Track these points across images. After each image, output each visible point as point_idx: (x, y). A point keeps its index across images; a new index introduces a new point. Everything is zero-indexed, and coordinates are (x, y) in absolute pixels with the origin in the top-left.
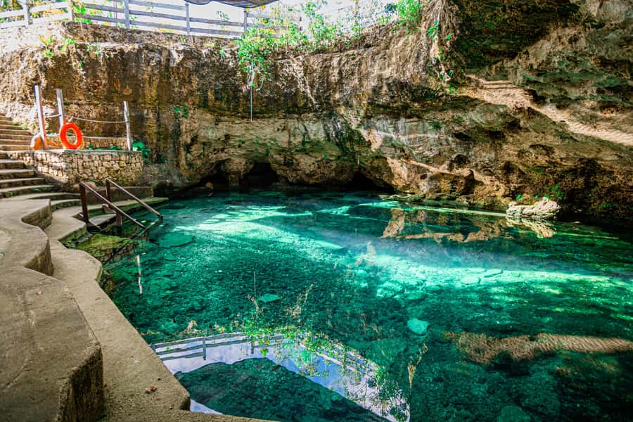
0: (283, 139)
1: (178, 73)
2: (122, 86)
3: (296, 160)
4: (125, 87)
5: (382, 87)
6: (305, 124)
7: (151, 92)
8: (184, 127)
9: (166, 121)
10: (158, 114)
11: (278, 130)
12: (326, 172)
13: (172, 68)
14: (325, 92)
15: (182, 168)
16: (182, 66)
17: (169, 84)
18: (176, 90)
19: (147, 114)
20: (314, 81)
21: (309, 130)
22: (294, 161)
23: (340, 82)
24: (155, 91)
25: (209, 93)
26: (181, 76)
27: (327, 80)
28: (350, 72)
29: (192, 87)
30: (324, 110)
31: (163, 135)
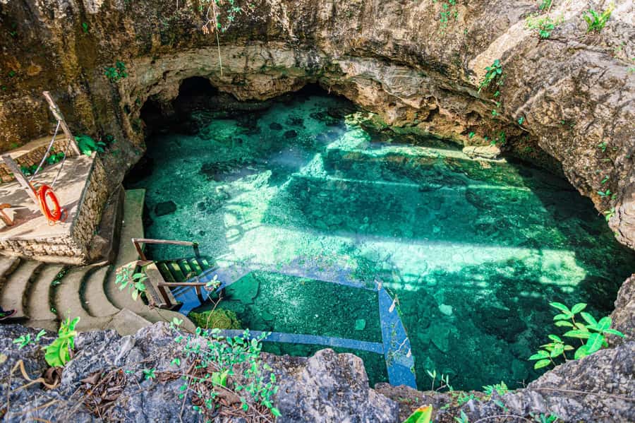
0: (238, 66)
1: (103, 20)
2: (23, 66)
3: (249, 81)
4: (30, 64)
5: (387, 43)
6: (271, 52)
7: (70, 60)
8: (123, 88)
9: (101, 91)
10: (87, 86)
11: (234, 57)
12: (282, 88)
13: (93, 15)
14: (309, 27)
15: (132, 137)
16: (108, 9)
17: (91, 36)
18: (102, 43)
19: (74, 92)
20: (295, 13)
21: (275, 57)
22: (246, 81)
23: (331, 20)
24: (74, 56)
25: (153, 40)
26: (108, 23)
27: (315, 16)
28: (349, 14)
29: (127, 35)
30: (302, 43)
31: (101, 109)
